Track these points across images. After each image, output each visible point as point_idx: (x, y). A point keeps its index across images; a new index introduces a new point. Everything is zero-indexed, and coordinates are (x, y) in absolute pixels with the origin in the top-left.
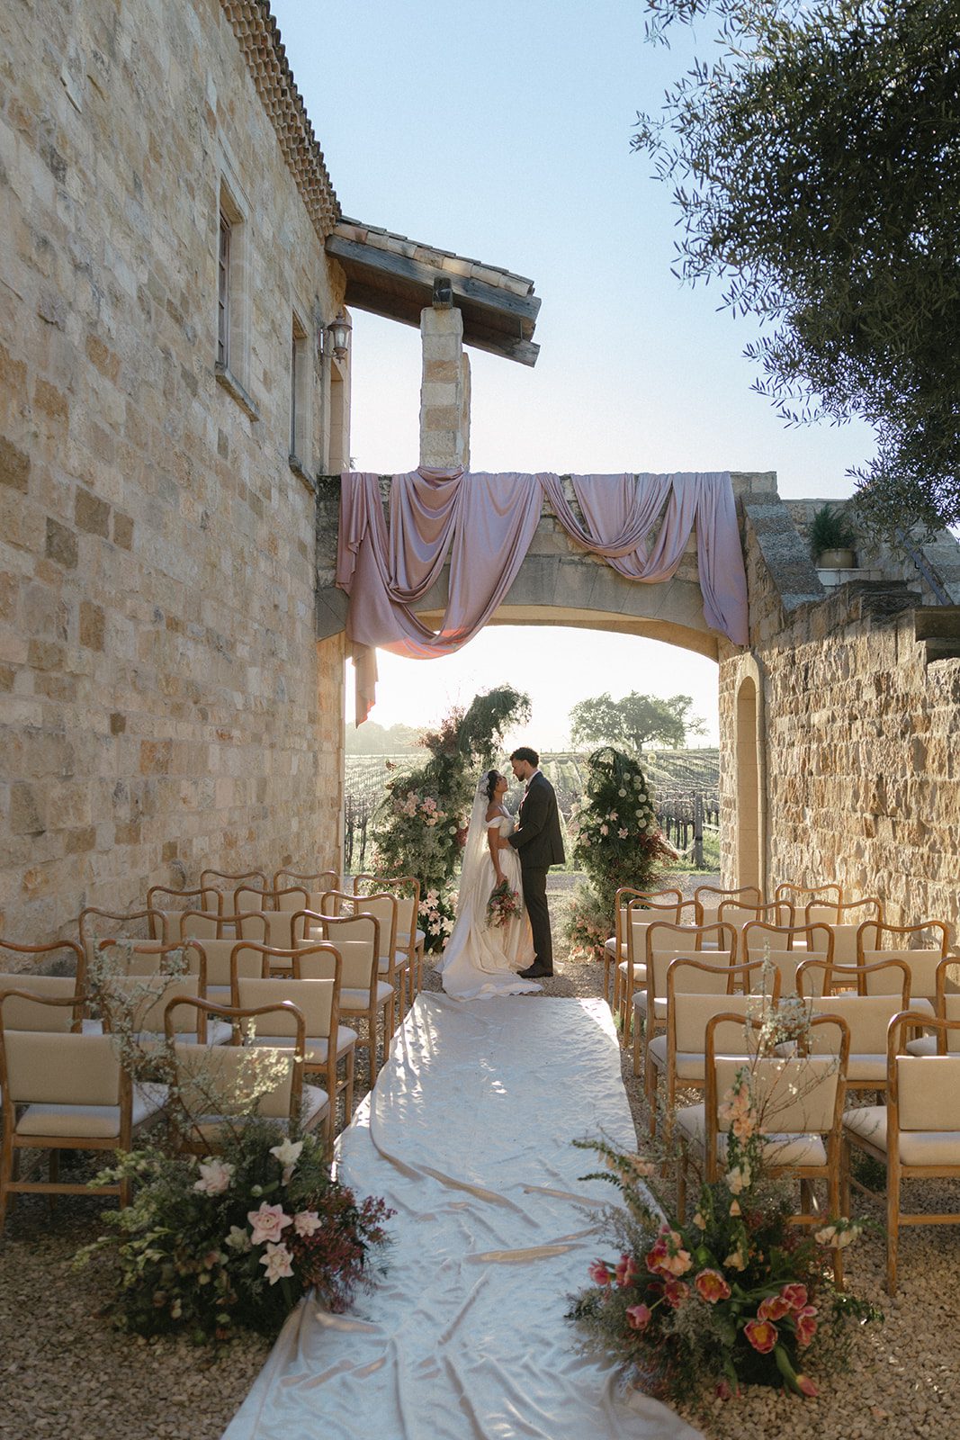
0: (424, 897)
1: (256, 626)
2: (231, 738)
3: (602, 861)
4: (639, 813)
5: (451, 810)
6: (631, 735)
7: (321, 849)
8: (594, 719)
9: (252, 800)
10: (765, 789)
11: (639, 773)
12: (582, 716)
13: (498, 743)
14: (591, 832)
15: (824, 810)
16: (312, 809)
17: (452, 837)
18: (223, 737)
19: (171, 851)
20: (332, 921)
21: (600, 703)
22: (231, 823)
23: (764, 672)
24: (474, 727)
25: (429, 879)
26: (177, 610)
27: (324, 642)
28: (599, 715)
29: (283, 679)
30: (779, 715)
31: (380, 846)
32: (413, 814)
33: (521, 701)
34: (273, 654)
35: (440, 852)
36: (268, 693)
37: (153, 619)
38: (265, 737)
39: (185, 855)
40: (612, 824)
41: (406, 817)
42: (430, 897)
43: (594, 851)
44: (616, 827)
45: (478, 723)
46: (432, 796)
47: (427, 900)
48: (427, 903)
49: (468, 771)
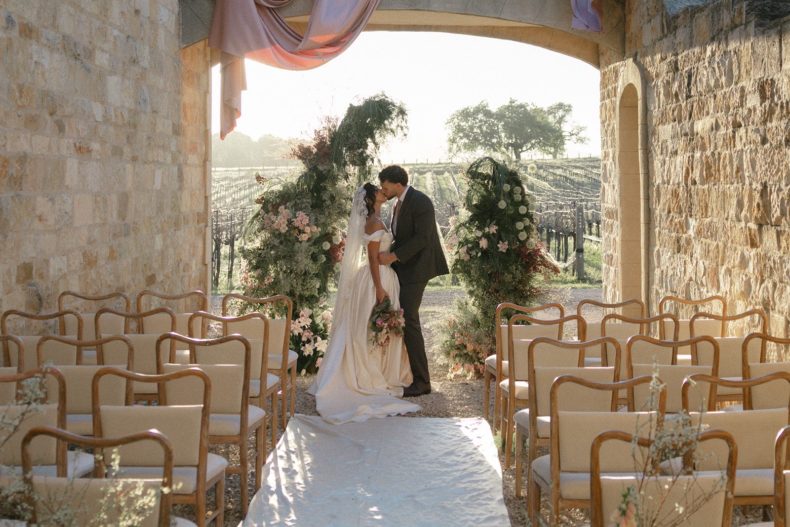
0: (296, 316)
1: (116, 32)
2: (89, 151)
3: (482, 275)
4: (520, 225)
5: (325, 225)
6: (509, 145)
7: (187, 266)
8: (472, 128)
9: (113, 217)
10: (648, 199)
11: (519, 183)
12: (459, 125)
13: (373, 155)
14: (470, 245)
15: (708, 220)
16: (177, 225)
17: (327, 253)
18: (82, 150)
19: (26, 272)
20: (200, 344)
21: (478, 110)
22: (90, 242)
23: (646, 79)
24: (347, 138)
25: (301, 297)
26: (31, 16)
27: (189, 50)
28: (478, 124)
29: (145, 88)
30: (662, 123)
31: (250, 263)
32: (284, 229)
33: (397, 110)
34: (134, 61)
36: (129, 104)
37: (4, 24)
38: (127, 150)
39: (41, 276)
40: (492, 237)
41: (277, 233)
42: (303, 316)
43: (473, 265)
44: (495, 240)
45: (352, 133)
46: (304, 210)
47: (300, 319)
48: (299, 322)
49: (342, 184)
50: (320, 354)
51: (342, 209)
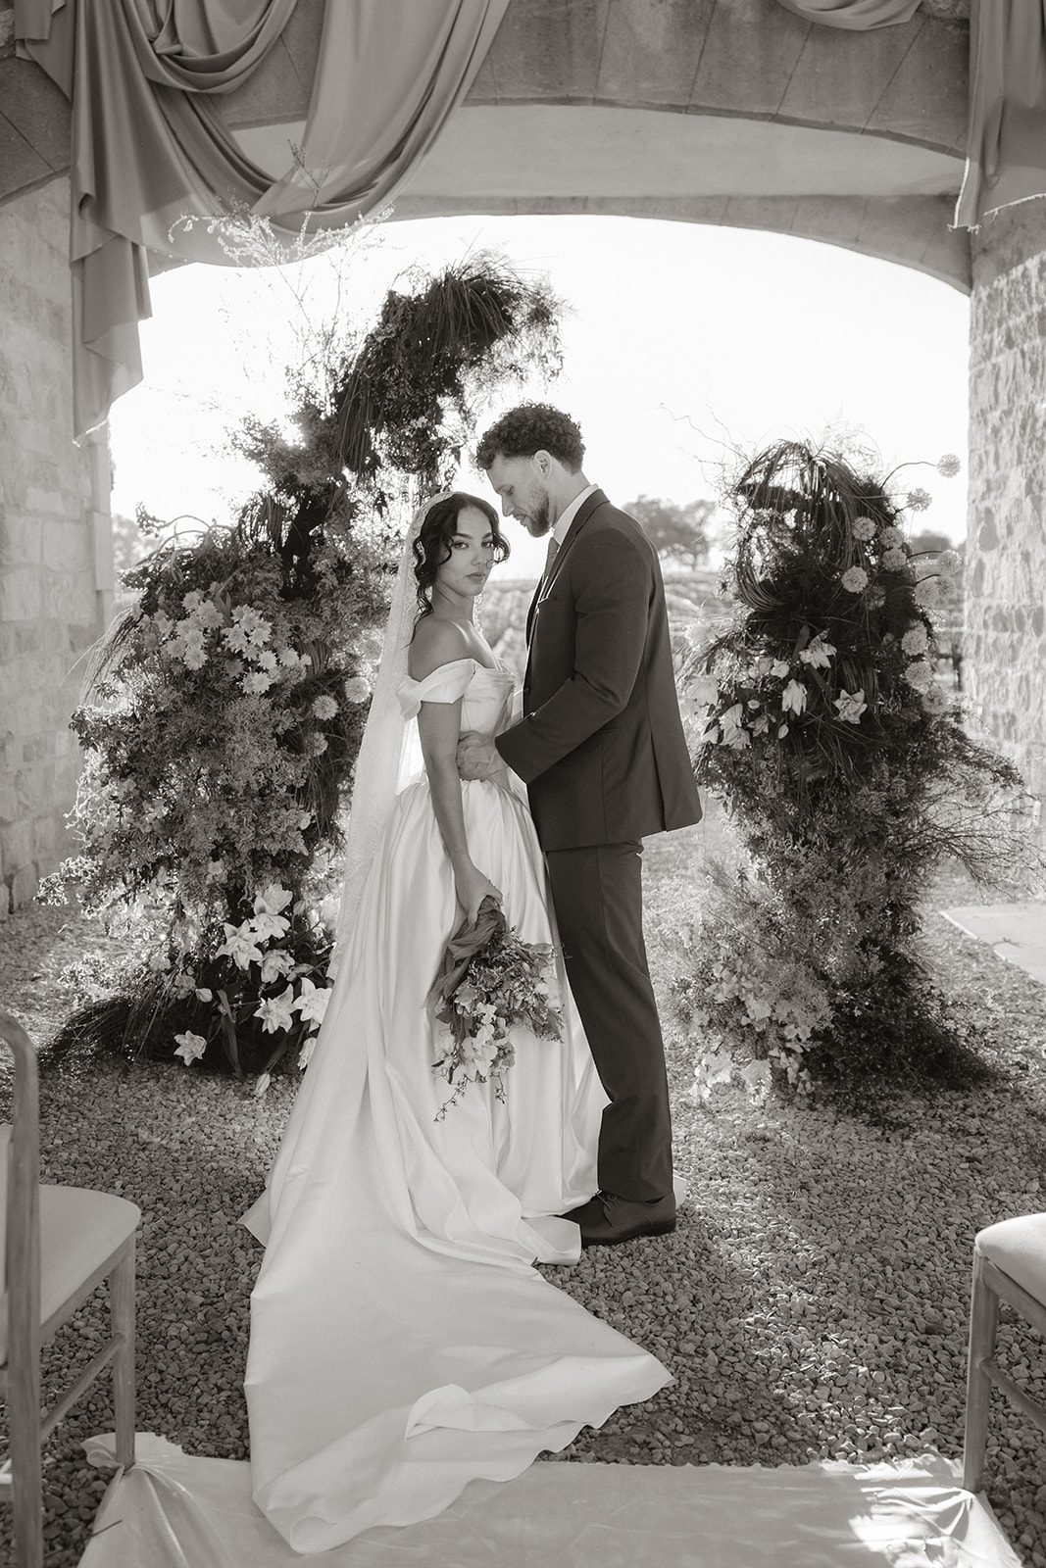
0: (240, 912)
3: (792, 790)
5: (323, 648)
13: (459, 440)
14: (753, 705)
24: (382, 388)
25: (257, 857)
31: (112, 759)
32: (195, 660)
33: (526, 308)
35: (293, 772)
40: (819, 678)
41: (177, 670)
42: (262, 911)
43: (763, 764)
44: (826, 686)
45: (396, 372)
46: (257, 603)
47: (253, 923)
48: (253, 930)
49: (367, 523)
50: (312, 1028)
51: (371, 601)
